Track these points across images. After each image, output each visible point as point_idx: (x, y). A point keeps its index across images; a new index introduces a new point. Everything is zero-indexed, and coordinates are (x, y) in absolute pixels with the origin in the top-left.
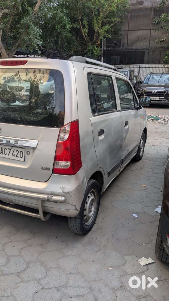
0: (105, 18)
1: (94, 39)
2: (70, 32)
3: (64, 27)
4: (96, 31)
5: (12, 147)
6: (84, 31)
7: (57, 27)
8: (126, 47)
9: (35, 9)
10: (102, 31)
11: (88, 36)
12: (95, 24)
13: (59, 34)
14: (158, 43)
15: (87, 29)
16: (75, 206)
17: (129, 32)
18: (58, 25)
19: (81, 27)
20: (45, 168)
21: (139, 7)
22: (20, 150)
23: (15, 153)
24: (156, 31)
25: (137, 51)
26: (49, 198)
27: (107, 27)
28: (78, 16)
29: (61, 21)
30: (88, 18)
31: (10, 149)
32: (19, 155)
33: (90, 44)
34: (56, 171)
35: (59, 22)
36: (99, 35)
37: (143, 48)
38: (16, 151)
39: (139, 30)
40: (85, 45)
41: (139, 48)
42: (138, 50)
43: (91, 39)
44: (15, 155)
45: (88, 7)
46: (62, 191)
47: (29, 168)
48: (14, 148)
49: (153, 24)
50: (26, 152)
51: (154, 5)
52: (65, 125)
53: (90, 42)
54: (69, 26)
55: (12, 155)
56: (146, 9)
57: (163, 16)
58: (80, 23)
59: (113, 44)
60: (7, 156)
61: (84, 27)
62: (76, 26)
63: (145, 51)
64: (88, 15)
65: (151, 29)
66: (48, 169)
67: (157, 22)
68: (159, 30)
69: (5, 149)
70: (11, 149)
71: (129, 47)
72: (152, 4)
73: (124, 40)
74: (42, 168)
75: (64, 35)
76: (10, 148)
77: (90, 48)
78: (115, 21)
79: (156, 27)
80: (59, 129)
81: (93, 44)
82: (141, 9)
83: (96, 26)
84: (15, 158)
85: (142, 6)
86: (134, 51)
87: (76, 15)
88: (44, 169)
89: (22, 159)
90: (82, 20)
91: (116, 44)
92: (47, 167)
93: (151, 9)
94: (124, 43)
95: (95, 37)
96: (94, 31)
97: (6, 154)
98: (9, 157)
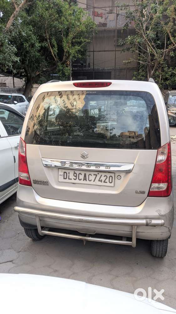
0: (74, 38)
1: (64, 59)
2: (39, 51)
3: (33, 45)
4: (65, 50)
5: (99, 173)
6: (54, 51)
7: (26, 45)
8: (93, 68)
9: (7, 26)
10: (72, 51)
11: (58, 56)
12: (65, 44)
13: (27, 52)
14: (125, 64)
15: (57, 48)
16: (169, 228)
17: (94, 52)
18: (25, 43)
19: (49, 47)
20: (140, 191)
21: (103, 28)
22: (108, 175)
23: (103, 178)
24: (121, 52)
25: (103, 72)
26: (149, 223)
27: (77, 48)
28: (46, 36)
29: (29, 39)
30: (56, 38)
31: (96, 175)
32: (107, 180)
33: (59, 64)
34: (151, 194)
35: (26, 41)
36: (69, 55)
37: (109, 68)
38: (104, 176)
39: (105, 51)
40: (55, 64)
41: (106, 68)
42: (105, 71)
43: (61, 59)
44: (103, 181)
45: (55, 27)
46: (159, 214)
47: (121, 193)
48: (100, 174)
49: (118, 46)
50: (116, 176)
51: (117, 27)
52: (162, 146)
53: (59, 62)
54: (37, 45)
55: (99, 181)
56: (110, 31)
57: (129, 38)
58: (48, 42)
59: (79, 64)
60: (92, 183)
61: (53, 46)
62: (44, 45)
63: (111, 72)
64: (55, 34)
65: (116, 51)
66: (143, 193)
67: (122, 44)
68: (124, 52)
69: (90, 176)
70: (98, 175)
71: (96, 67)
72: (115, 26)
73: (89, 60)
74: (137, 192)
75: (33, 53)
76: (96, 173)
77: (61, 68)
78: (84, 41)
79: (121, 49)
80: (157, 150)
81: (63, 64)
82: (105, 30)
83: (66, 46)
84: (103, 184)
85: (106, 28)
86: (101, 72)
87: (43, 34)
88: (139, 193)
89: (112, 184)
90: (50, 39)
91: (82, 64)
92: (142, 190)
93: (114, 31)
94: (89, 63)
95: (64, 56)
96: (63, 51)
97: (91, 180)
98: (94, 183)
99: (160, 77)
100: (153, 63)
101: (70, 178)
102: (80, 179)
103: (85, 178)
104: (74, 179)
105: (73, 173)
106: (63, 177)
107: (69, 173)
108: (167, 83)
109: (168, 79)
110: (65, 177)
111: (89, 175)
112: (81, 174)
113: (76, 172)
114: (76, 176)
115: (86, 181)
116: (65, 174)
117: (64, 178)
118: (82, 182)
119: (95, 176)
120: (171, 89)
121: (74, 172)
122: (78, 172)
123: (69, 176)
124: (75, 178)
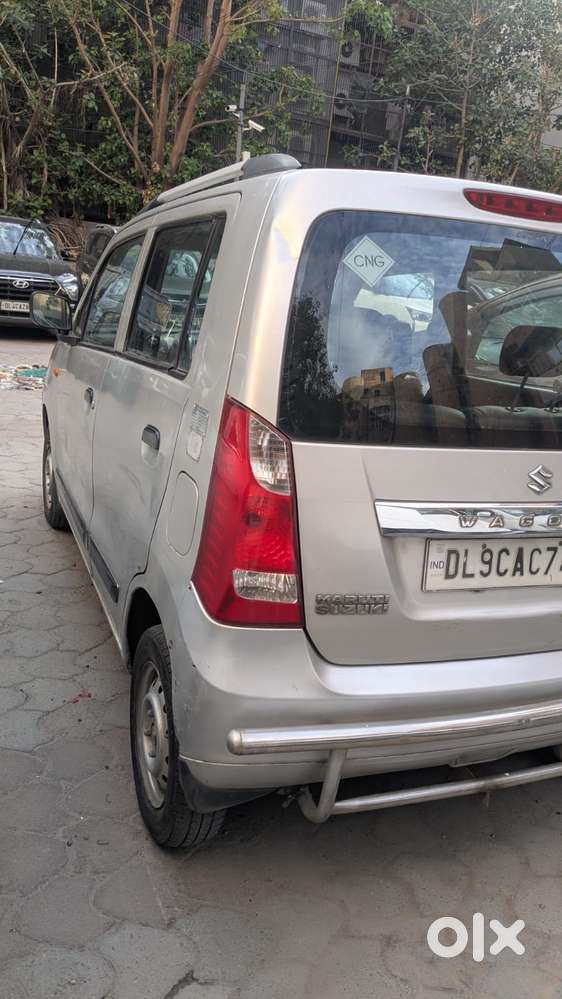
31: (555, 550)
55: (561, 569)
60: (539, 579)
69: (536, 554)
70: (559, 548)
76: (555, 543)
97: (538, 570)
98: (546, 580)
99: (46, 172)
100: (18, 119)
101: (468, 571)
102: (502, 570)
103: (519, 566)
104: (482, 573)
105: (481, 550)
106: (442, 571)
107: (466, 552)
108: (71, 197)
109: (71, 181)
110: (452, 570)
111: (532, 553)
112: (508, 554)
113: (490, 545)
114: (489, 563)
115: (522, 574)
116: (453, 558)
117: (448, 576)
118: (508, 580)
119: (552, 553)
120: (82, 217)
121: (484, 546)
122: (496, 547)
123: (465, 564)
124: (485, 569)
